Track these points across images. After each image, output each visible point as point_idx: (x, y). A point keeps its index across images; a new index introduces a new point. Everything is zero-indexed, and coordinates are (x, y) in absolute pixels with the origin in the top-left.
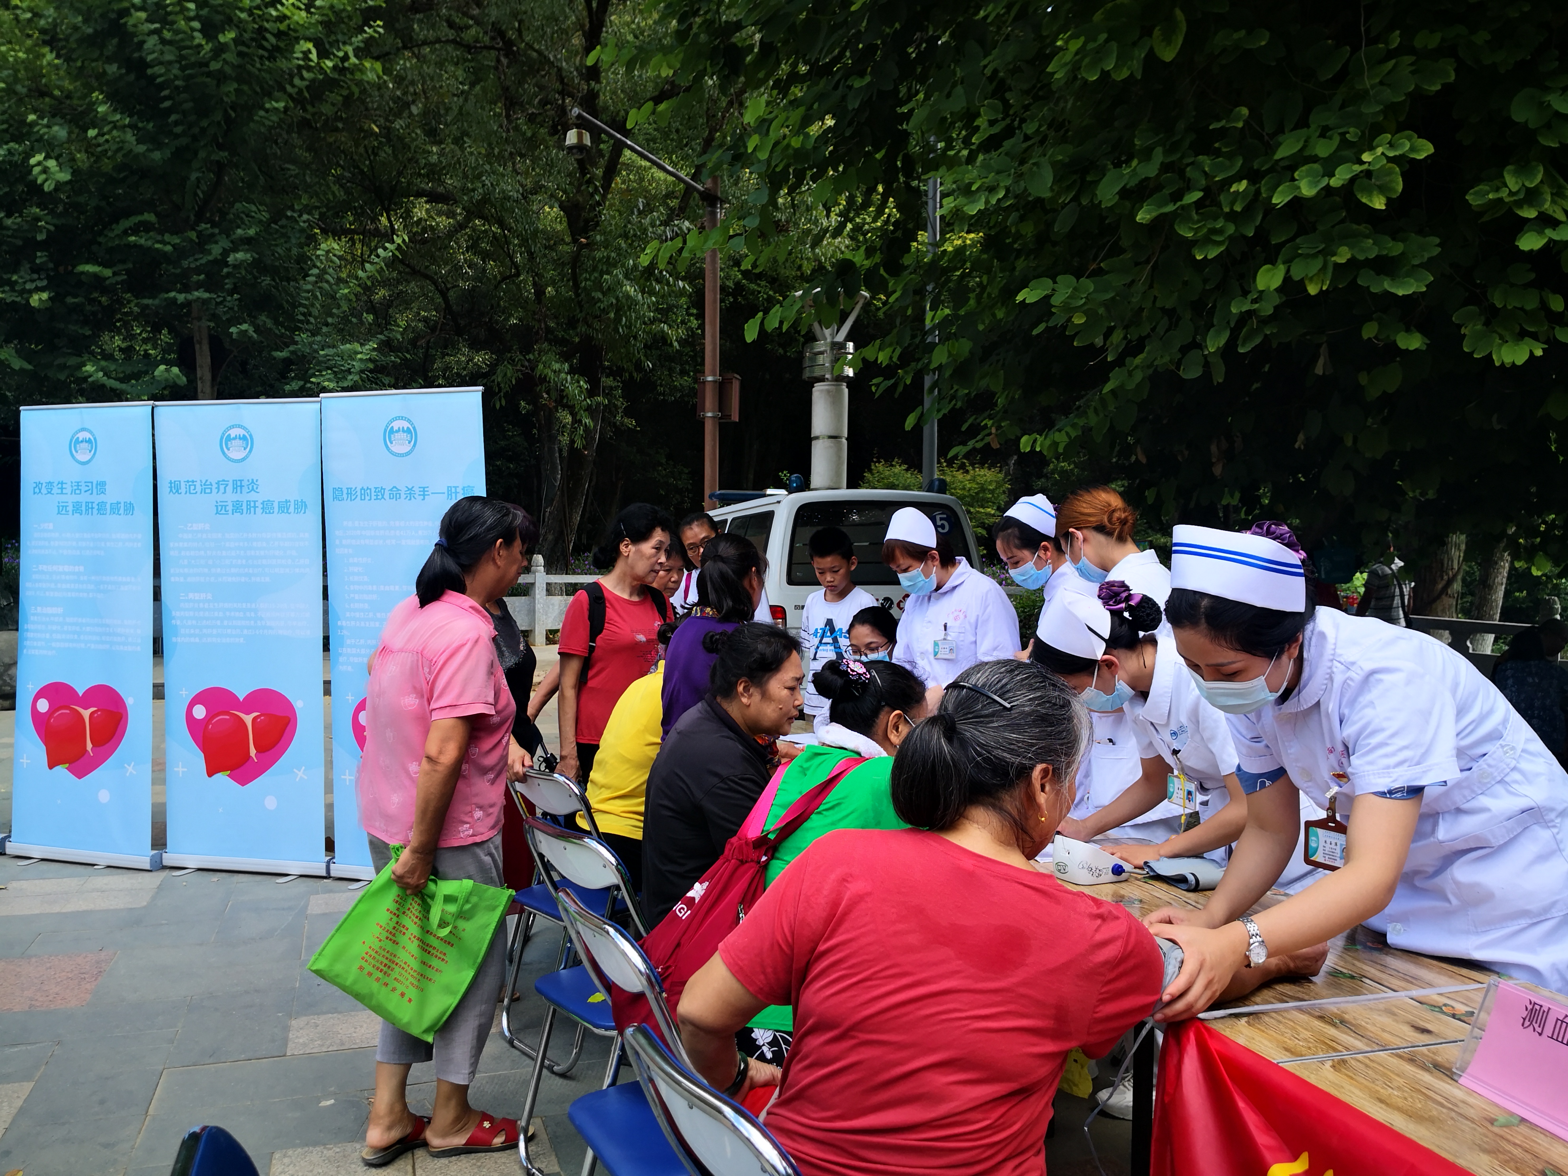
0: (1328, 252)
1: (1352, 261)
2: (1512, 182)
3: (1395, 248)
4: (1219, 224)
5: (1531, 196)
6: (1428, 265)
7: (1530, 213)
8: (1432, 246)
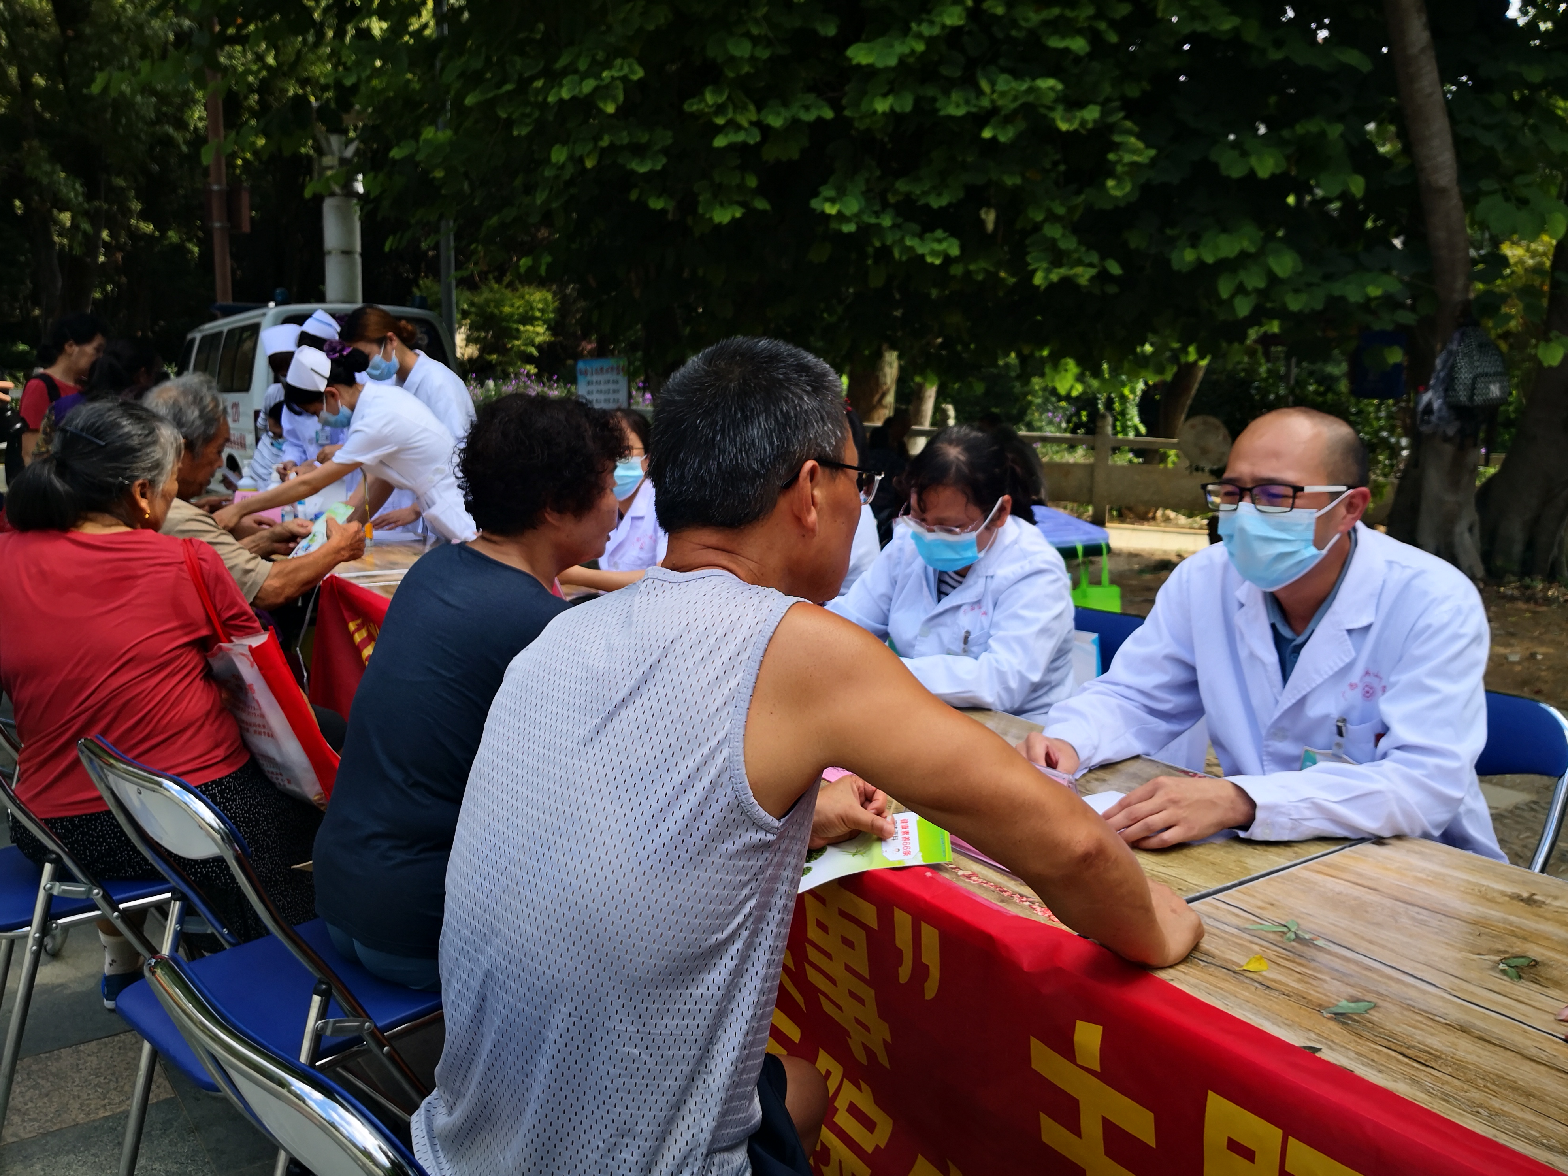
0: (597, 138)
1: (612, 146)
2: (710, 98)
3: (644, 138)
4: (528, 110)
5: (720, 109)
6: (665, 151)
7: (720, 121)
8: (665, 138)
